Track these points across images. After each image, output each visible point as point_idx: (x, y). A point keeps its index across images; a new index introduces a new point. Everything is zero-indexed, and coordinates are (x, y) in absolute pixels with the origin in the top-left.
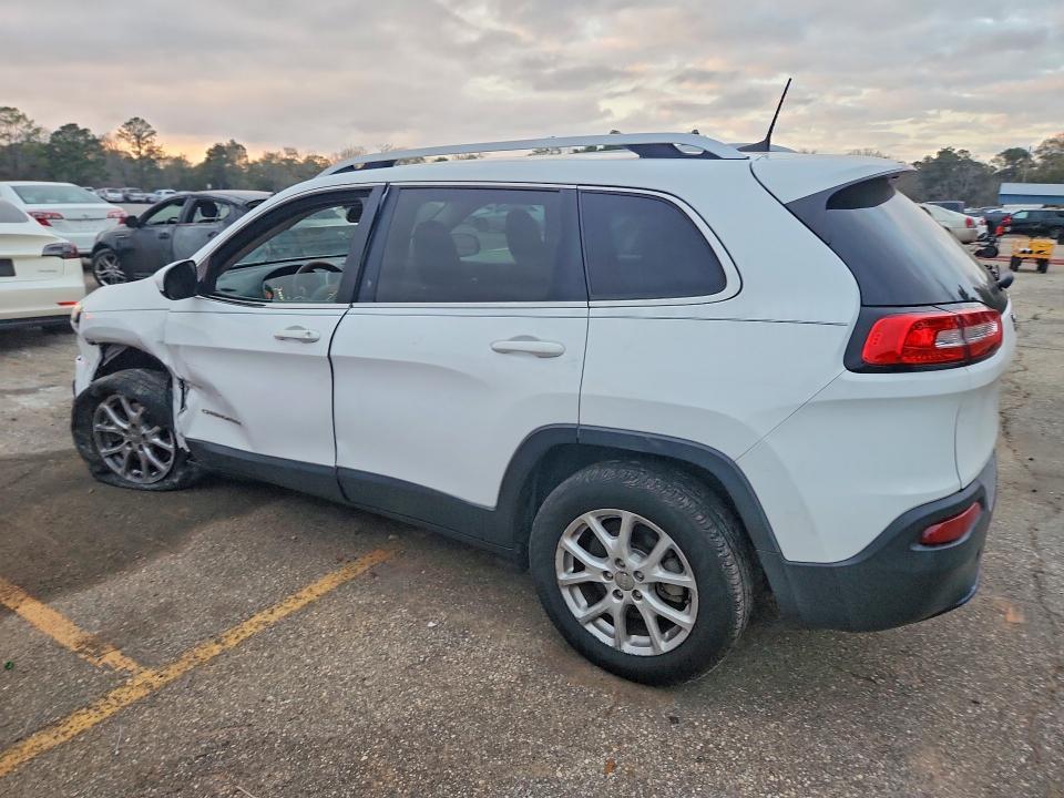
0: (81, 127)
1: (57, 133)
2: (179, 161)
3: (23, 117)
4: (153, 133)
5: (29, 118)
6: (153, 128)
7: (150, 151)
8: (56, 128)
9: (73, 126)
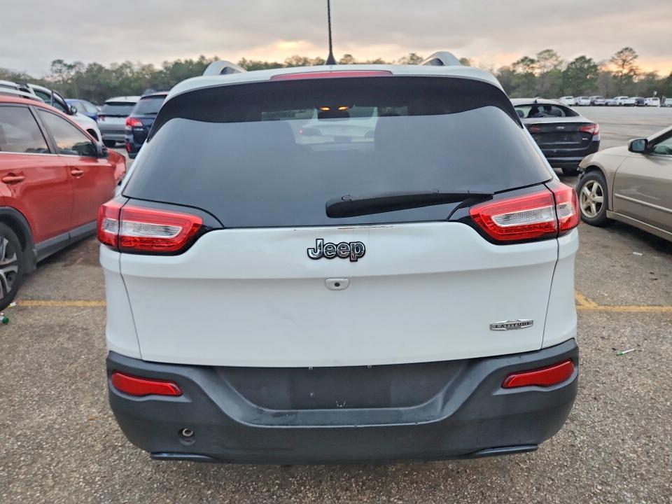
0: (588, 58)
1: (572, 63)
2: (652, 76)
3: (555, 55)
4: (636, 57)
5: (558, 54)
6: (637, 54)
7: (631, 70)
8: (572, 59)
9: (583, 58)
